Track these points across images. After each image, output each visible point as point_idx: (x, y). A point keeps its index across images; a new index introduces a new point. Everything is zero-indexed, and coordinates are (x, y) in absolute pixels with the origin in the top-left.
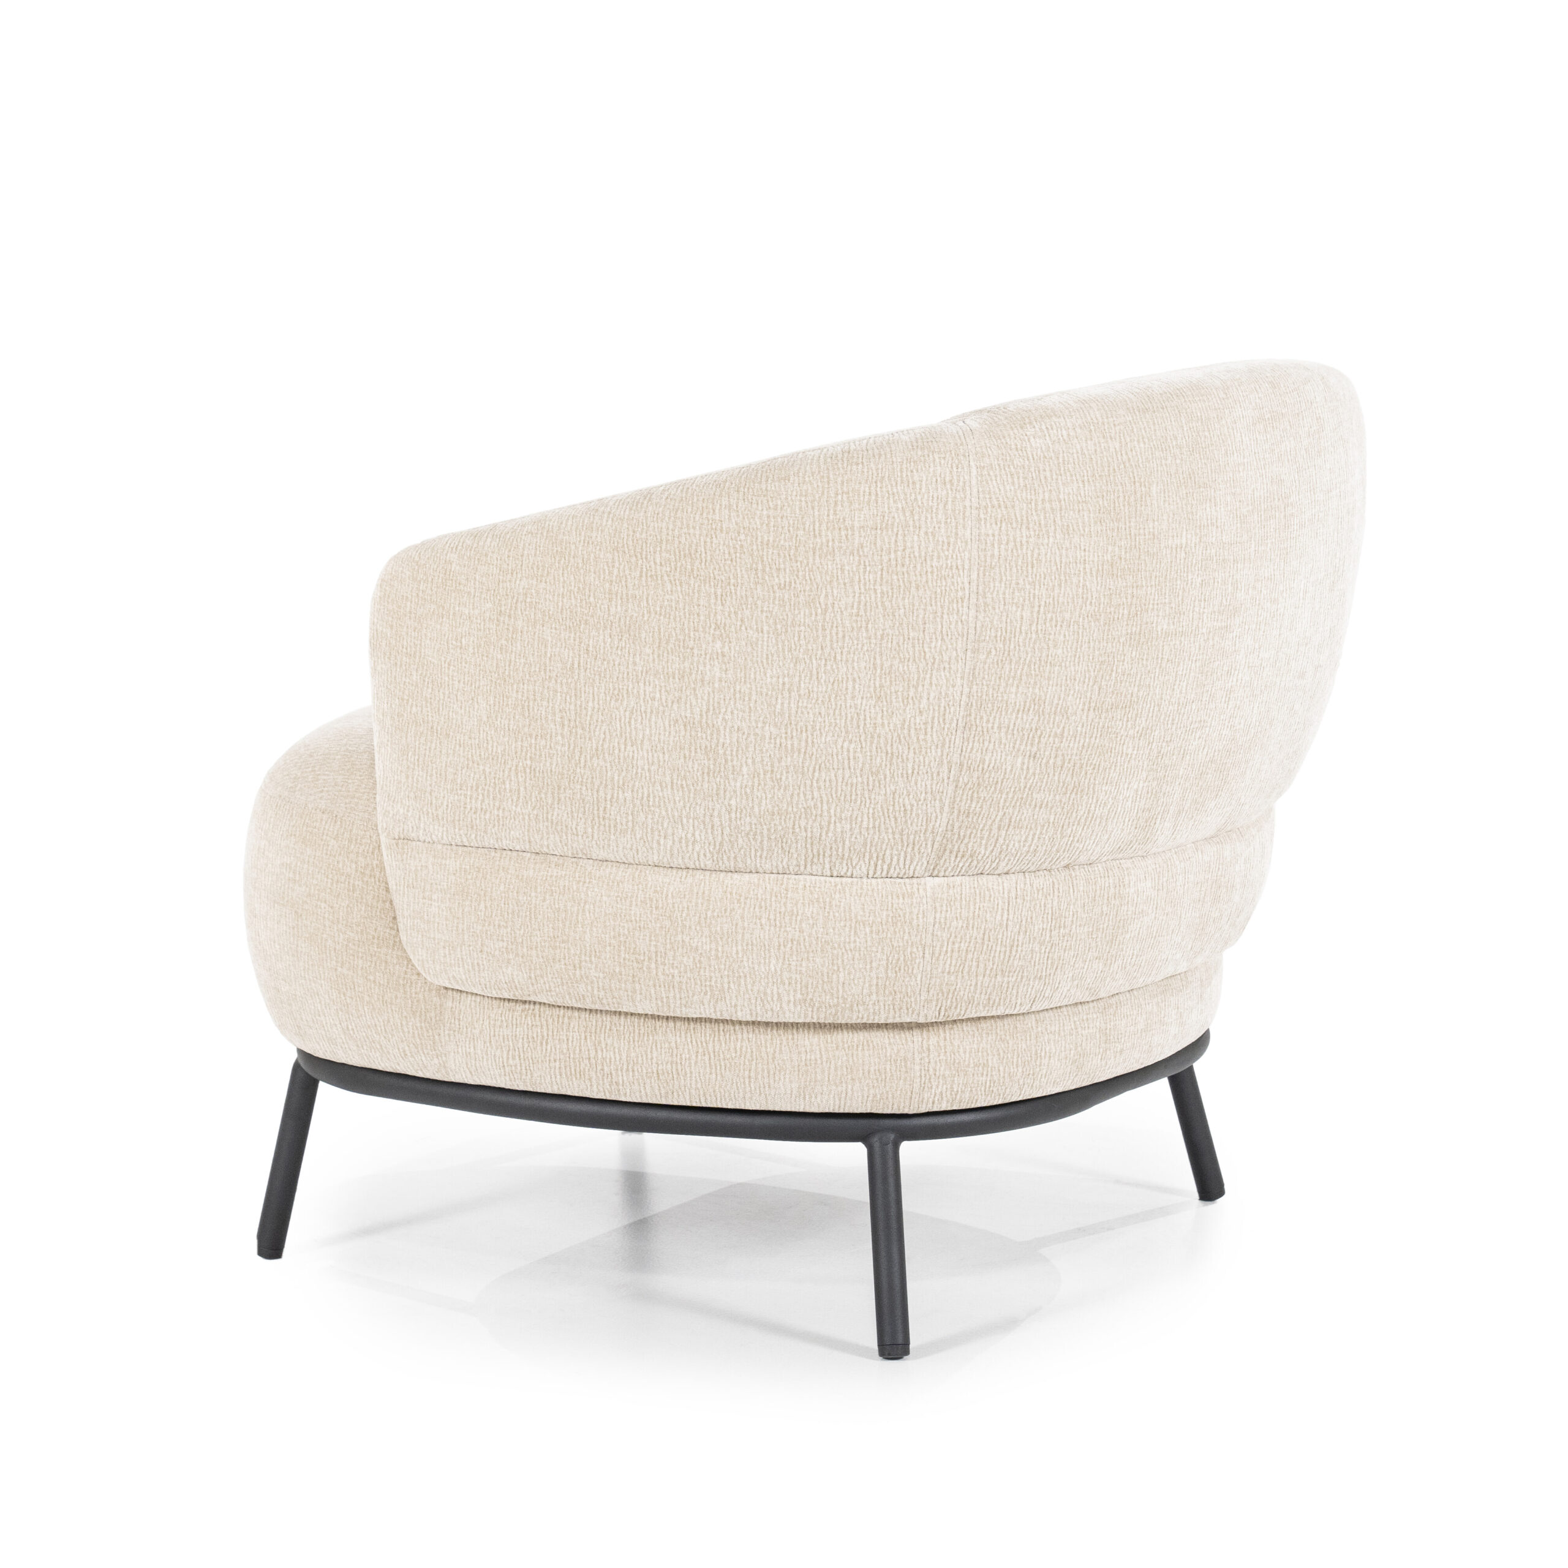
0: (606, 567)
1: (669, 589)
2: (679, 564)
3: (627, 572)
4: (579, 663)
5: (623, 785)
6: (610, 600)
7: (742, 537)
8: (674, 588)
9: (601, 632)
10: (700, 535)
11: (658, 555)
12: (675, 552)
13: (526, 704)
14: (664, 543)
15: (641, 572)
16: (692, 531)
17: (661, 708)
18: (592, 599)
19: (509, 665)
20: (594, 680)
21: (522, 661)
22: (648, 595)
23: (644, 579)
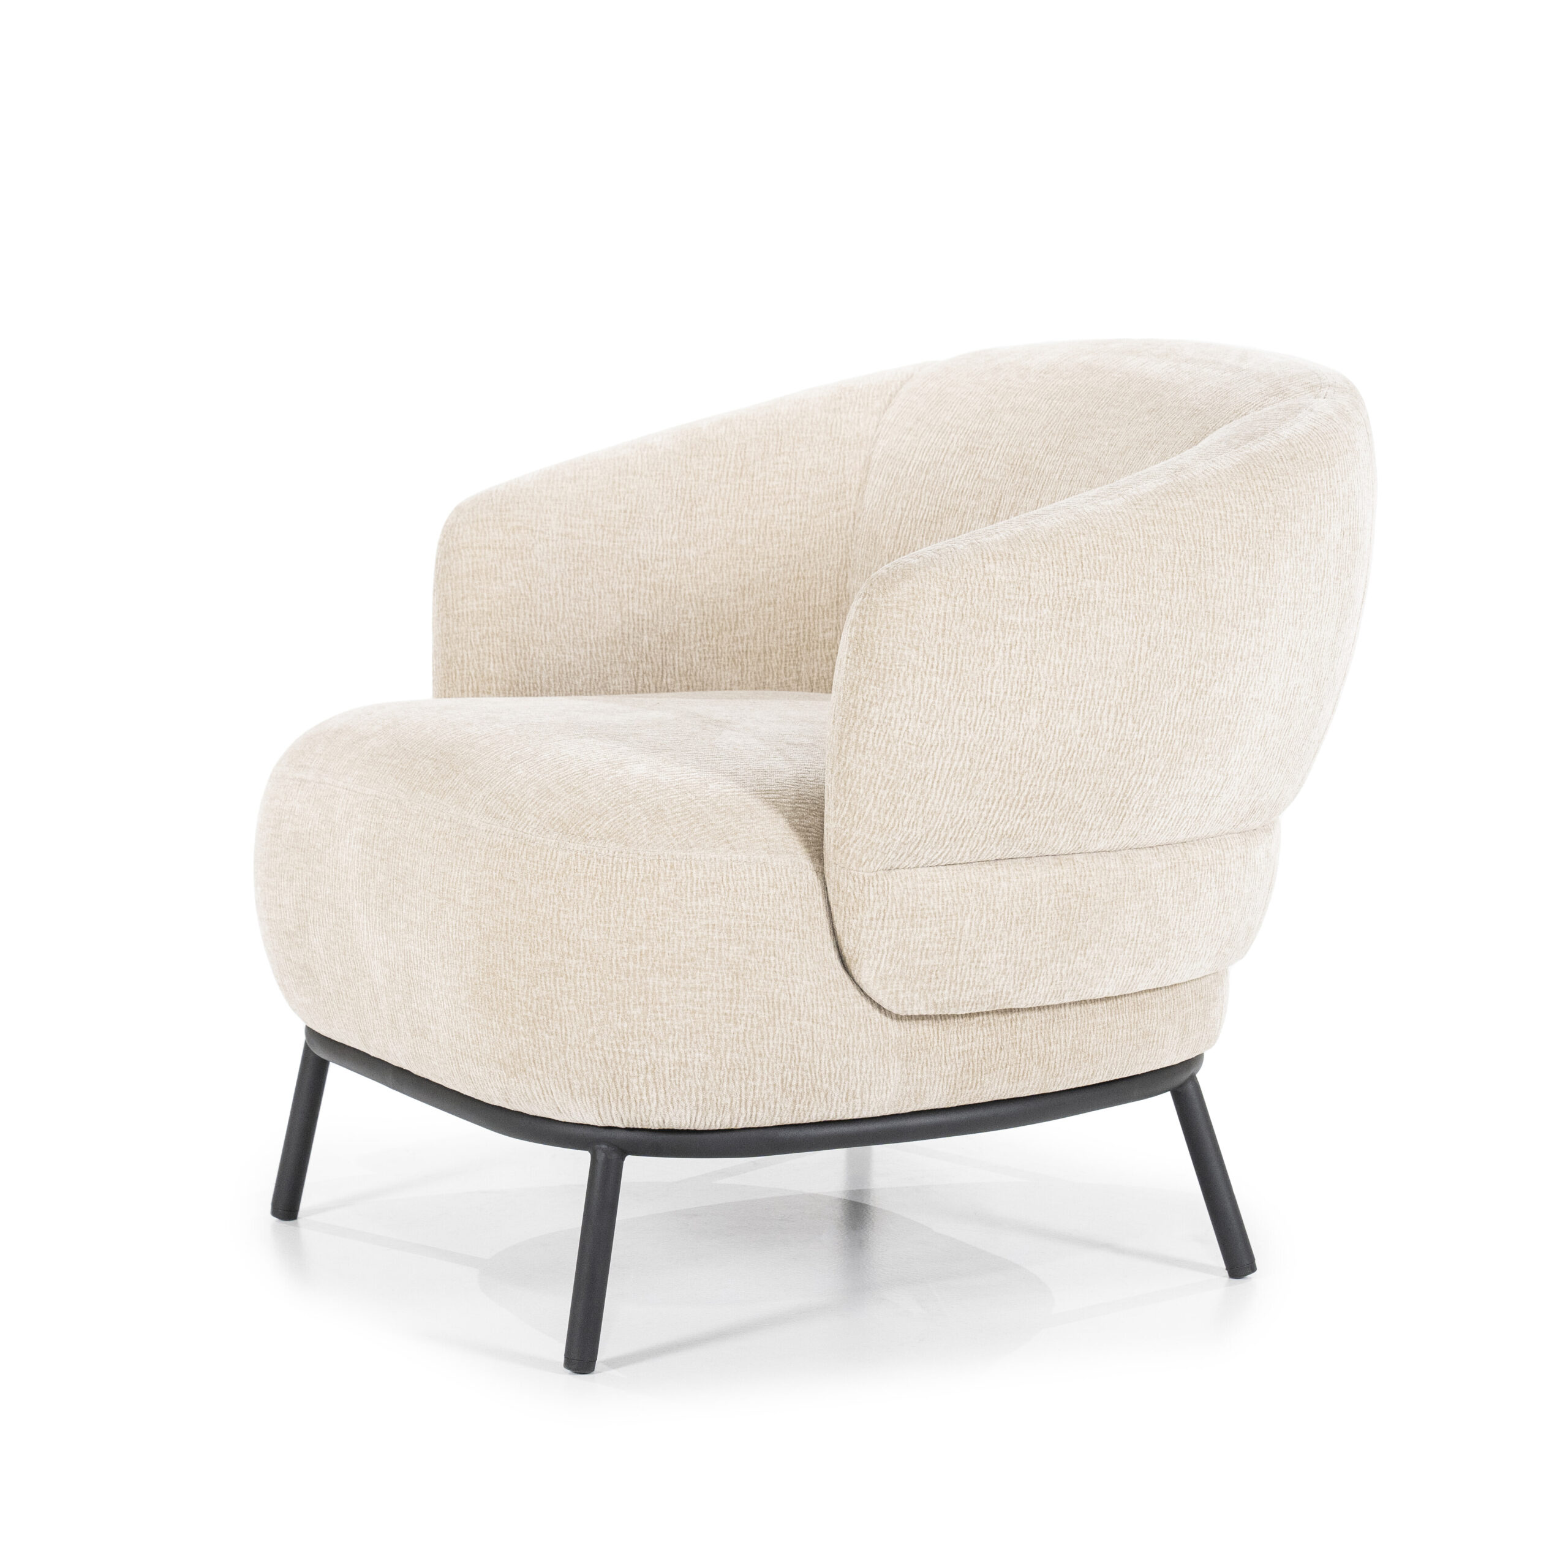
0: (1168, 558)
1: (1223, 573)
2: (1232, 547)
3: (1188, 561)
4: (1140, 656)
5: (1155, 770)
6: (1173, 589)
7: (1278, 515)
8: (1227, 572)
9: (1162, 623)
10: (1248, 518)
11: (1214, 541)
12: (1228, 536)
13: (1083, 704)
14: (1219, 529)
15: (1200, 559)
16: (1240, 514)
17: (1205, 689)
18: (1156, 592)
19: (1069, 667)
20: (1151, 671)
21: (1084, 662)
22: (1206, 580)
23: (1202, 566)
